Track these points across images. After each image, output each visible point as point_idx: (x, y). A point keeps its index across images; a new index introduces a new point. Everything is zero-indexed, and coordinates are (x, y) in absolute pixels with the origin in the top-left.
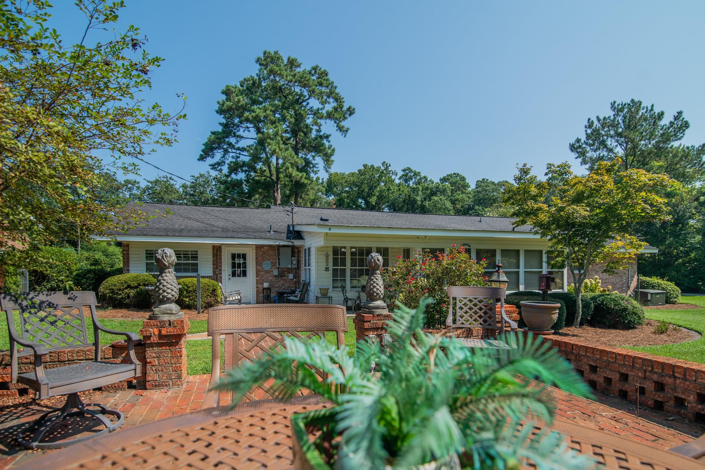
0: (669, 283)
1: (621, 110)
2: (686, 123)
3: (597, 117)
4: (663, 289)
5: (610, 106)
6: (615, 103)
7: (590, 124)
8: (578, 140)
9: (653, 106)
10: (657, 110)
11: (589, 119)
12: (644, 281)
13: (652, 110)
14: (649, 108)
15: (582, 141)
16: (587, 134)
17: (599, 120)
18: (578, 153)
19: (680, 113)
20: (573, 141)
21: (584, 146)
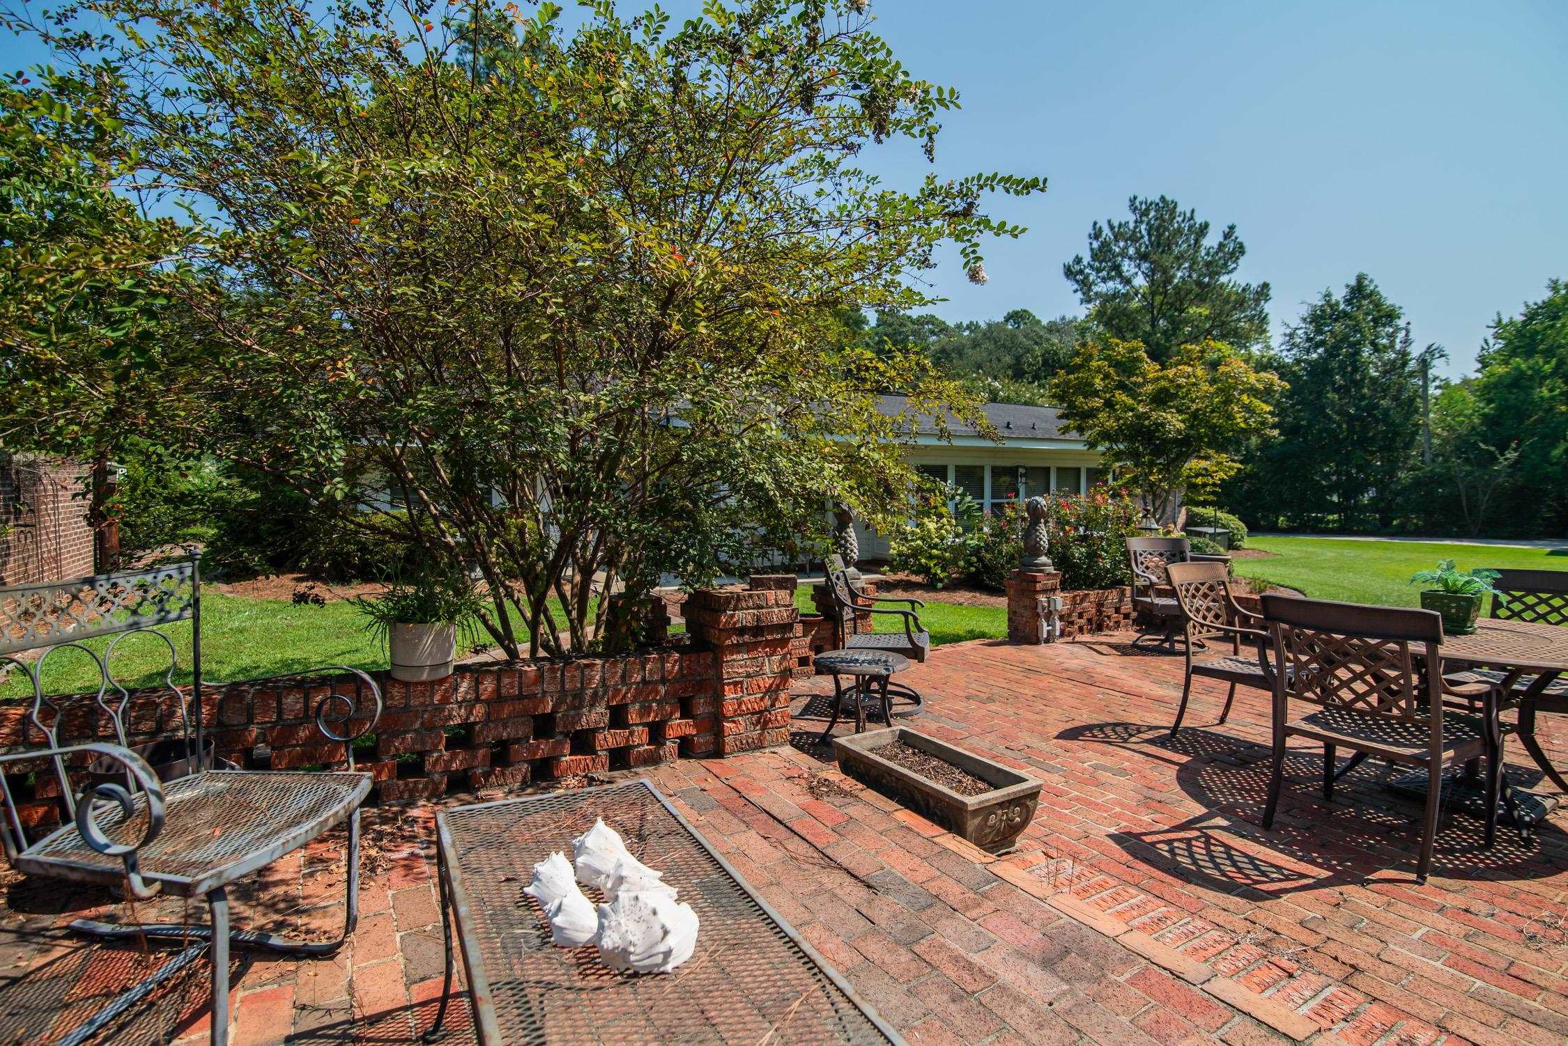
0: (1232, 517)
1: (1145, 213)
2: (1241, 246)
3: (1109, 221)
4: (1224, 526)
5: (1128, 203)
6: (1135, 198)
7: (1097, 235)
8: (1078, 260)
9: (1193, 211)
10: (1199, 220)
11: (1095, 224)
12: (1197, 514)
13: (1192, 218)
14: (1188, 215)
15: (1085, 263)
16: (1092, 249)
17: (1112, 227)
18: (1077, 281)
19: (1232, 228)
20: (1070, 260)
21: (1087, 271)
